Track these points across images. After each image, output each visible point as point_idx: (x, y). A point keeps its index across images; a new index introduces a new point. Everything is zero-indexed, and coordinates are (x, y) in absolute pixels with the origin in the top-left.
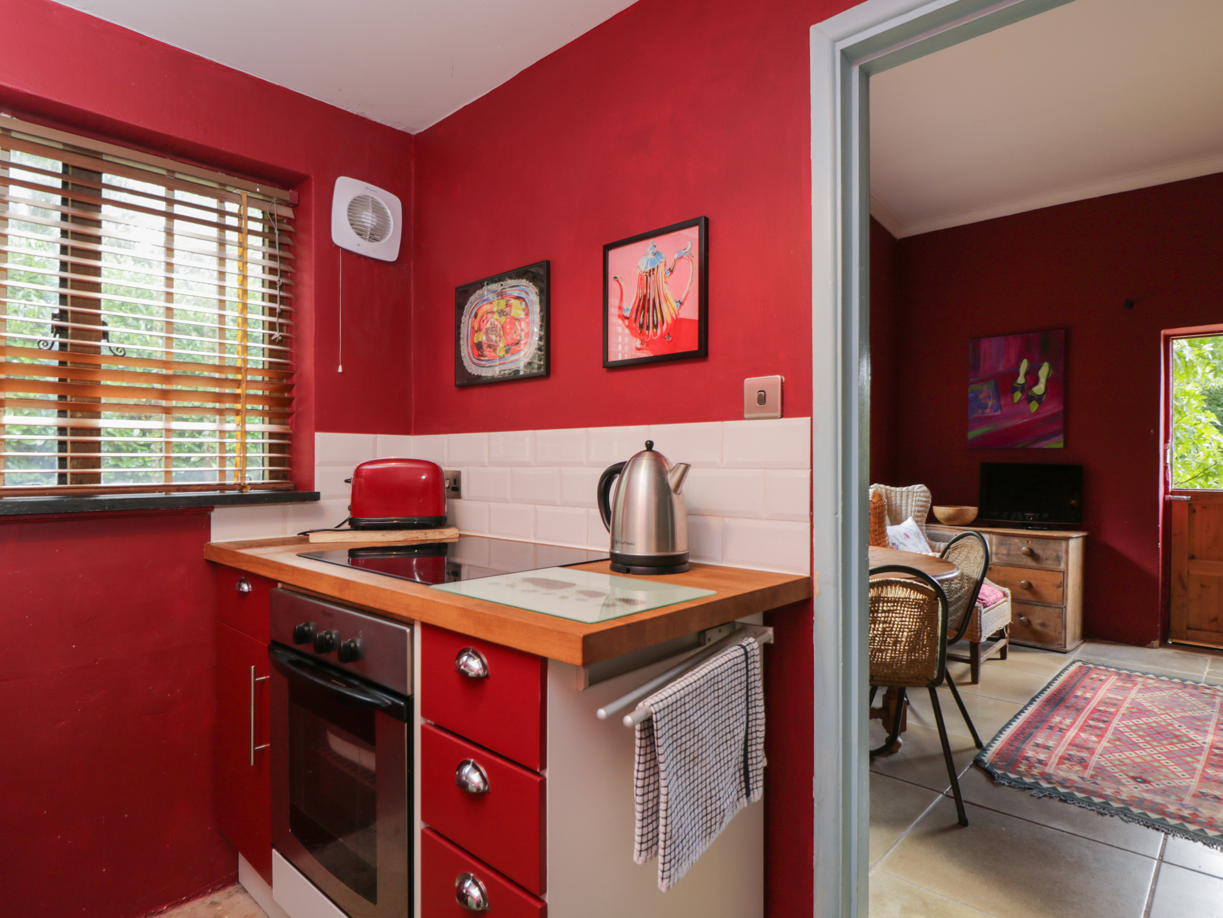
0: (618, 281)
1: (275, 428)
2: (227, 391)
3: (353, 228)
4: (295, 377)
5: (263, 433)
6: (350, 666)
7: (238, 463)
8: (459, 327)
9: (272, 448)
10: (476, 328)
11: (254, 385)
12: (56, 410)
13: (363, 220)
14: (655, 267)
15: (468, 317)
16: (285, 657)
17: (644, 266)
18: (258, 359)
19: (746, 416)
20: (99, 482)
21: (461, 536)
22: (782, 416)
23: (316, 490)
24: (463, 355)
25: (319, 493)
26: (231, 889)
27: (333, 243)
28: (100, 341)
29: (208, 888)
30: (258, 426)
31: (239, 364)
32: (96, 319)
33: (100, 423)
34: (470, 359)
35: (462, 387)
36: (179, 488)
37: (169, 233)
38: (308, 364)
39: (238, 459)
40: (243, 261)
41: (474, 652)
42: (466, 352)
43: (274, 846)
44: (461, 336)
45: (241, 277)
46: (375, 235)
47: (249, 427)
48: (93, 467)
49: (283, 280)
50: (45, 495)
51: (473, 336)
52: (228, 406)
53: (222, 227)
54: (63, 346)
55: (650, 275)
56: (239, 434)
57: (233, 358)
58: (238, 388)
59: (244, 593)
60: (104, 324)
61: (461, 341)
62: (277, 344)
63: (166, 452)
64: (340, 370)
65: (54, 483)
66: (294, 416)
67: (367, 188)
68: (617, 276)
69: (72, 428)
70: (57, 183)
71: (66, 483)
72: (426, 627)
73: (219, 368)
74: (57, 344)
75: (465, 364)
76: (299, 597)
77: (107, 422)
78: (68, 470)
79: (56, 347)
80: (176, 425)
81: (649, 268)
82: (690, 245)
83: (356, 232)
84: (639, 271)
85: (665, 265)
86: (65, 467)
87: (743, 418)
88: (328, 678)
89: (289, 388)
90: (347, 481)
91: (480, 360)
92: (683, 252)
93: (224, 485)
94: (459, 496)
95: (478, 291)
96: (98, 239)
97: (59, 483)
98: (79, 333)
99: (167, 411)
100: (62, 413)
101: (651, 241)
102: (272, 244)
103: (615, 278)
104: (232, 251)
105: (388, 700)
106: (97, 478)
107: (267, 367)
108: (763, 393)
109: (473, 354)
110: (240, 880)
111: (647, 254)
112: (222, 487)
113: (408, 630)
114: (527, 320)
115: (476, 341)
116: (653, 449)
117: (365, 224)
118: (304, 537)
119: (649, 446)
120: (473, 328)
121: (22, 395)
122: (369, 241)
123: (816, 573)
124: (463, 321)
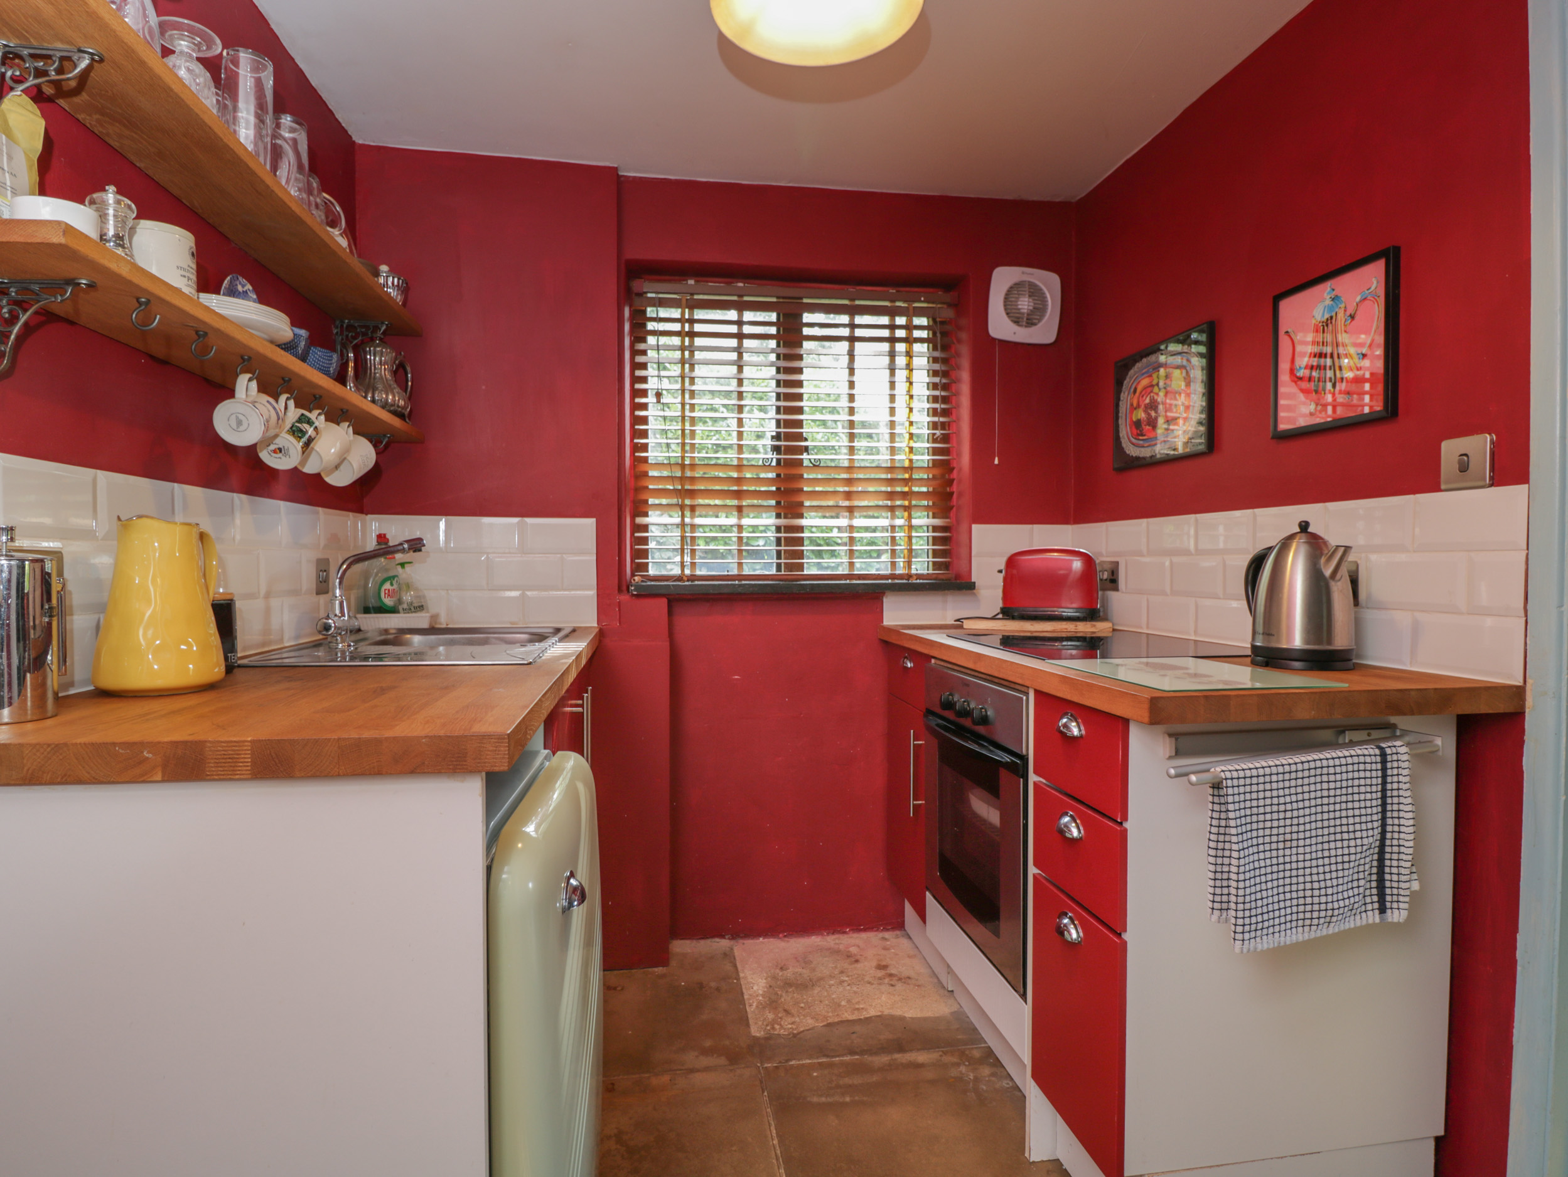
0: (1290, 336)
1: (937, 522)
2: (899, 489)
3: (1009, 317)
4: (955, 471)
5: (928, 527)
6: (981, 729)
7: (906, 556)
8: (1117, 405)
9: (936, 541)
10: (1135, 405)
11: (919, 483)
12: (774, 513)
13: (1020, 307)
14: (1333, 314)
15: (1126, 394)
16: (934, 722)
17: (1319, 314)
18: (924, 459)
19: (1443, 487)
20: (803, 571)
21: (1114, 630)
22: (1491, 485)
23: (973, 580)
24: (1121, 435)
25: (974, 583)
26: (898, 932)
27: (989, 336)
28: (802, 455)
29: (881, 925)
30: (922, 520)
31: (907, 464)
32: (800, 437)
33: (804, 522)
34: (1129, 439)
35: (1121, 470)
36: (860, 577)
37: (851, 355)
38: (965, 459)
39: (906, 551)
40: (909, 367)
41: (1071, 715)
42: (1124, 431)
43: (928, 889)
44: (1120, 415)
45: (908, 384)
46: (1030, 321)
47: (915, 522)
48: (799, 559)
49: (944, 381)
50: (768, 580)
51: (1131, 413)
52: (898, 503)
53: (892, 340)
54: (778, 461)
55: (1327, 325)
56: (906, 528)
57: (902, 458)
58: (906, 486)
59: (907, 668)
60: (806, 440)
61: (1120, 420)
62: (939, 443)
63: (850, 546)
64: (996, 462)
65: (773, 571)
66: (954, 509)
67: (1023, 273)
68: (1289, 330)
69: (785, 527)
70: (773, 330)
71: (781, 571)
72: (1038, 693)
73: (891, 469)
74: (774, 460)
75: (1124, 445)
76: (946, 670)
77: (809, 521)
78: (782, 561)
79: (774, 463)
80: (857, 522)
81: (1327, 316)
82: (1375, 282)
83: (1012, 321)
84: (1314, 321)
85: (1345, 311)
86: (781, 559)
87: (1439, 490)
88: (966, 739)
89: (950, 482)
90: (1000, 571)
91: (1139, 439)
92: (1367, 292)
93: (895, 574)
94: (1116, 589)
95: (1137, 364)
96: (800, 371)
97: (777, 571)
98: (790, 450)
99: (851, 510)
100: (778, 516)
101: (1329, 284)
102: (935, 348)
103: (1287, 332)
104: (901, 361)
105: (1007, 758)
106: (801, 567)
107: (931, 465)
108: (1465, 458)
109: (1132, 434)
110: (906, 928)
111: (1324, 299)
112: (893, 576)
113: (1024, 698)
114: (1188, 392)
115: (1134, 419)
116: (1309, 530)
117: (1022, 311)
118: (958, 625)
119: (1304, 527)
120: (1132, 405)
121: (755, 502)
122: (1026, 327)
123: (1529, 681)
124: (1122, 399)
